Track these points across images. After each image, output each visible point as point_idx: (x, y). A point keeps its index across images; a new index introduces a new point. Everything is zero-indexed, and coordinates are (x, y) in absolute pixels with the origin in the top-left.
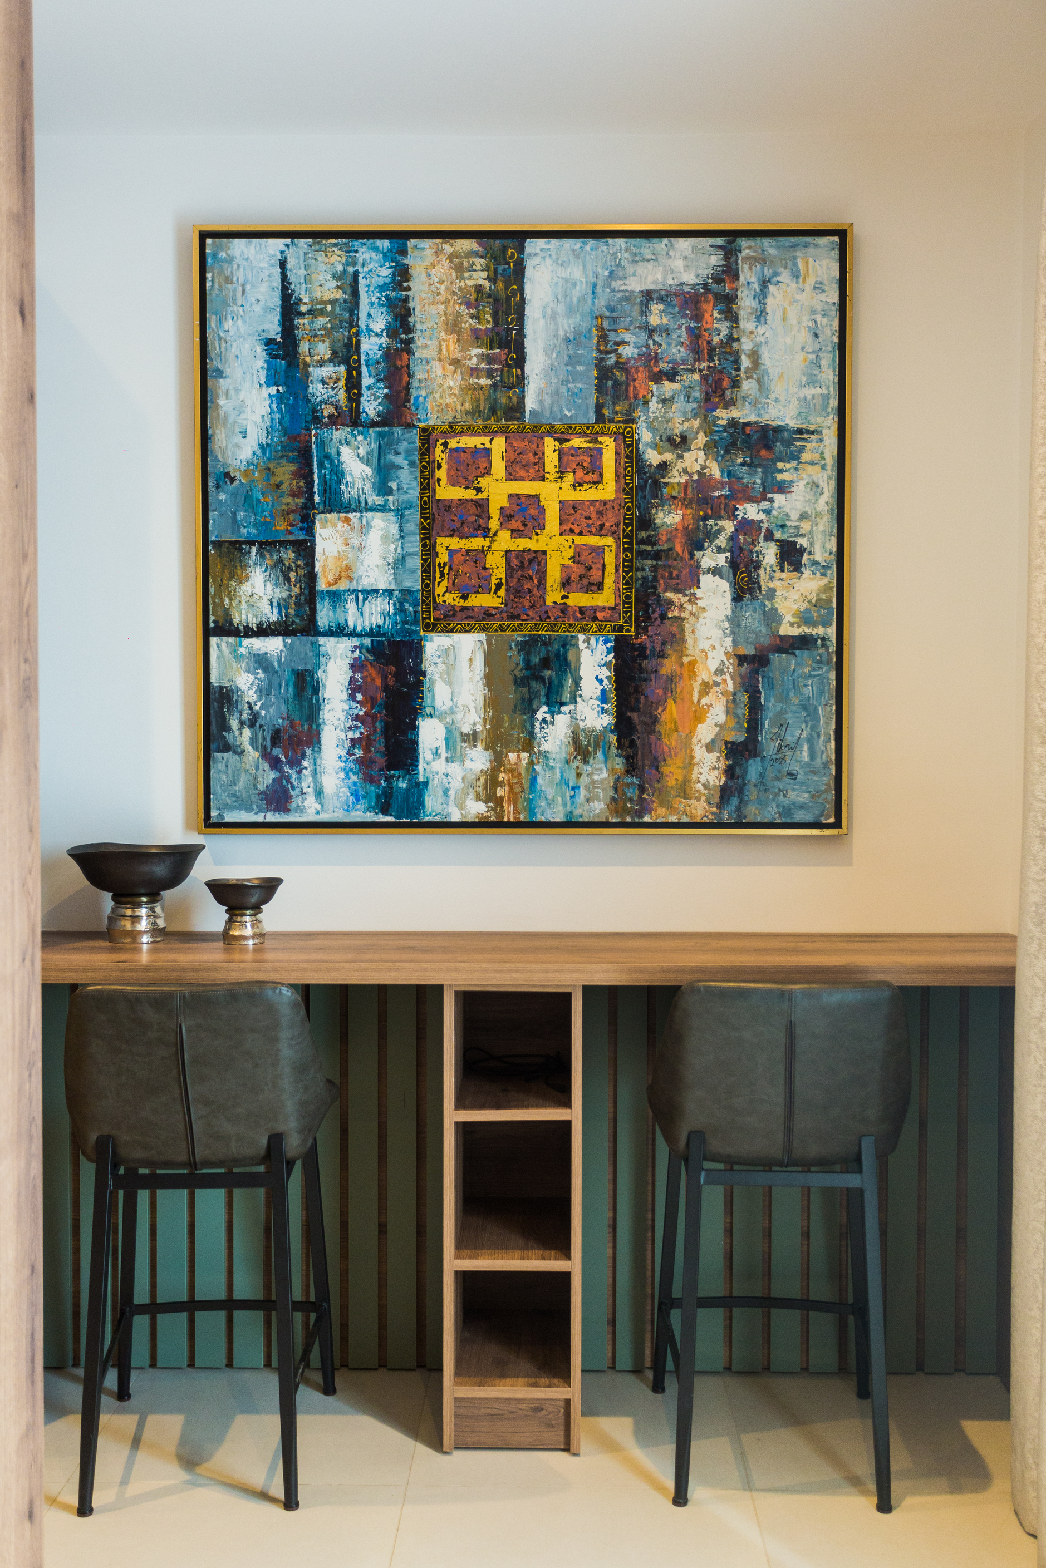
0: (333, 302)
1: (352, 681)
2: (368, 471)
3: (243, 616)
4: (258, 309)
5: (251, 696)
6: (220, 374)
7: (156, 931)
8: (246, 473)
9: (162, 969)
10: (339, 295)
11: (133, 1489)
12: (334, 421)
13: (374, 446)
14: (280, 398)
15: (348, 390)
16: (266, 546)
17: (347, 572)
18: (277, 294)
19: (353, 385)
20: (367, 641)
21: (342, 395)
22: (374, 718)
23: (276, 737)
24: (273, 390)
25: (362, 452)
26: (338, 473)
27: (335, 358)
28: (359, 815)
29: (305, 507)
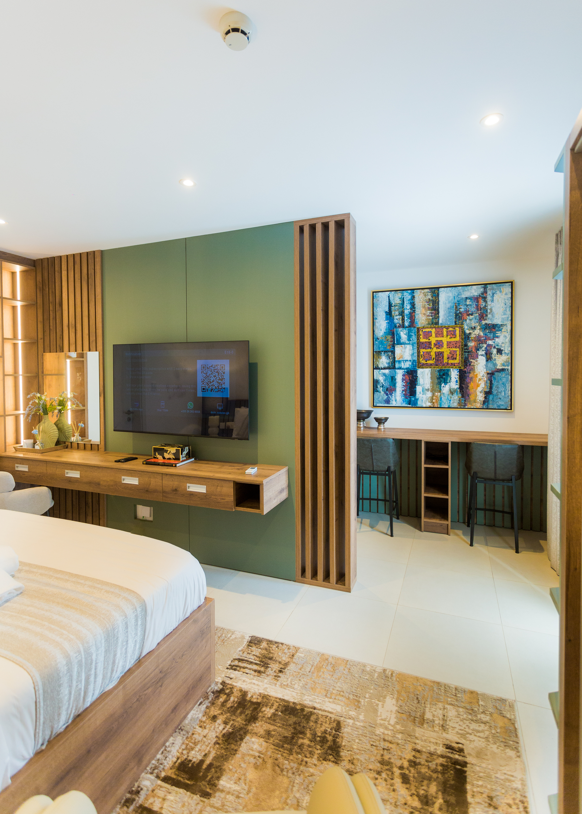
0: (399, 304)
1: (403, 378)
2: (406, 336)
3: (381, 366)
4: (384, 306)
5: (382, 381)
6: (376, 319)
7: (364, 427)
8: (381, 338)
9: (366, 434)
10: (400, 302)
11: (362, 530)
12: (399, 327)
13: (407, 331)
14: (388, 323)
15: (402, 321)
16: (385, 352)
17: (402, 357)
18: (388, 303)
19: (403, 320)
20: (406, 370)
21: (401, 322)
22: (407, 385)
23: (387, 389)
24: (387, 321)
25: (405, 333)
26: (400, 337)
27: (399, 314)
28: (404, 405)
29: (393, 344)
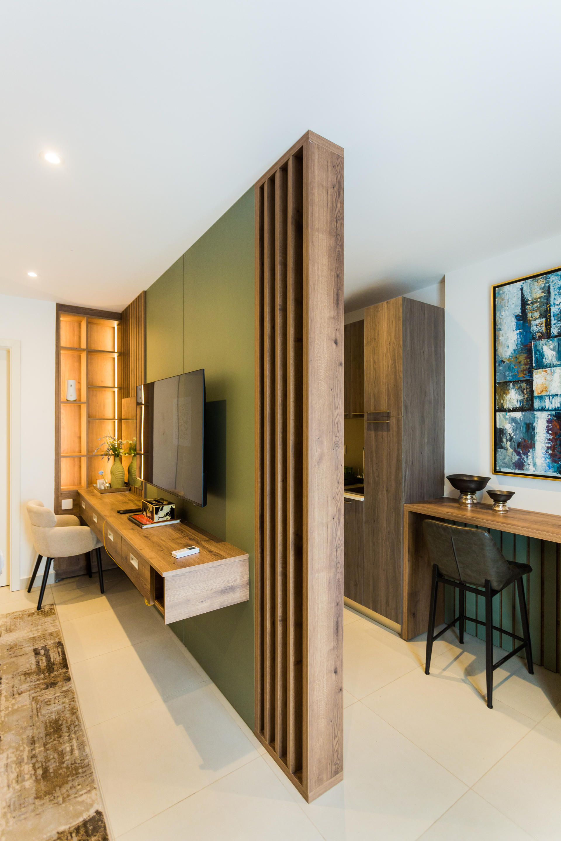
0: (540, 298)
1: (547, 427)
2: (554, 353)
3: (507, 405)
4: (513, 306)
5: (510, 431)
6: (500, 329)
7: (473, 504)
8: (509, 360)
10: (543, 294)
12: (541, 338)
13: (557, 344)
14: (521, 333)
15: (546, 326)
16: (515, 382)
17: (546, 389)
18: (520, 300)
19: (548, 325)
20: (554, 413)
21: (544, 329)
22: (556, 440)
23: (519, 445)
24: (518, 331)
25: (552, 347)
26: (542, 356)
27: (541, 317)
28: (550, 473)
29: (530, 368)
